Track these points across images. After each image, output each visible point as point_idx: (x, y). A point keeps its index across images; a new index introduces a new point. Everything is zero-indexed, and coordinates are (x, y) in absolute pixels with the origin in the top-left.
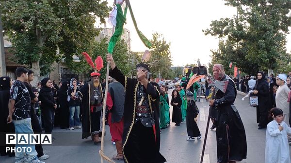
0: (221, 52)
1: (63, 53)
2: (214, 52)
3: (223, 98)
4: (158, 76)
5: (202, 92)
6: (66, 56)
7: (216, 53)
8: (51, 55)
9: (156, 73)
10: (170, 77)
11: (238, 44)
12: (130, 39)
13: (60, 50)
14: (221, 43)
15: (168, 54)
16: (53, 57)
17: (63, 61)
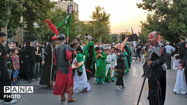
0: (148, 24)
1: (25, 21)
2: (143, 23)
3: (158, 60)
4: (99, 41)
5: (134, 55)
6: (28, 23)
7: (144, 24)
8: (16, 22)
9: (98, 39)
10: (109, 41)
11: (162, 18)
12: (78, 11)
13: (24, 18)
14: (149, 16)
15: (107, 24)
16: (18, 24)
17: (25, 27)
